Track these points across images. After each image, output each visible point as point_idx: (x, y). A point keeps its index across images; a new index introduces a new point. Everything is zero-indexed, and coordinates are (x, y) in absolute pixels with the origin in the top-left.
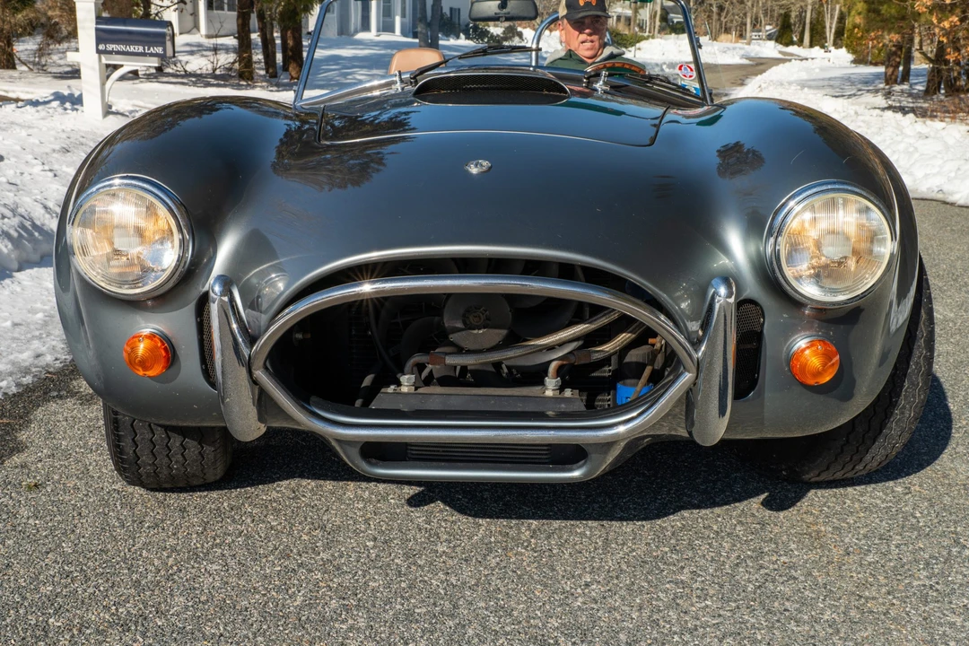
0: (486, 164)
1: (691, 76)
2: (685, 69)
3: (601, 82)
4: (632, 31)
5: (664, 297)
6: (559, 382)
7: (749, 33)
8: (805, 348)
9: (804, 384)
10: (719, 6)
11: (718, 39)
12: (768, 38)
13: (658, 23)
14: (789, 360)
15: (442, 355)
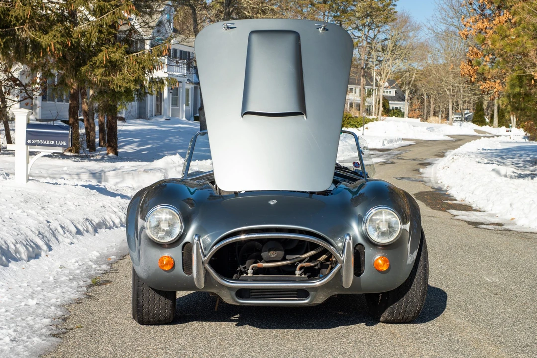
0: (276, 201)
4: (361, 116)
5: (332, 241)
6: (300, 272)
7: (452, 116)
8: (378, 259)
9: (378, 271)
10: (428, 96)
11: (428, 121)
12: (467, 119)
13: (381, 109)
14: (374, 263)
15: (261, 263)
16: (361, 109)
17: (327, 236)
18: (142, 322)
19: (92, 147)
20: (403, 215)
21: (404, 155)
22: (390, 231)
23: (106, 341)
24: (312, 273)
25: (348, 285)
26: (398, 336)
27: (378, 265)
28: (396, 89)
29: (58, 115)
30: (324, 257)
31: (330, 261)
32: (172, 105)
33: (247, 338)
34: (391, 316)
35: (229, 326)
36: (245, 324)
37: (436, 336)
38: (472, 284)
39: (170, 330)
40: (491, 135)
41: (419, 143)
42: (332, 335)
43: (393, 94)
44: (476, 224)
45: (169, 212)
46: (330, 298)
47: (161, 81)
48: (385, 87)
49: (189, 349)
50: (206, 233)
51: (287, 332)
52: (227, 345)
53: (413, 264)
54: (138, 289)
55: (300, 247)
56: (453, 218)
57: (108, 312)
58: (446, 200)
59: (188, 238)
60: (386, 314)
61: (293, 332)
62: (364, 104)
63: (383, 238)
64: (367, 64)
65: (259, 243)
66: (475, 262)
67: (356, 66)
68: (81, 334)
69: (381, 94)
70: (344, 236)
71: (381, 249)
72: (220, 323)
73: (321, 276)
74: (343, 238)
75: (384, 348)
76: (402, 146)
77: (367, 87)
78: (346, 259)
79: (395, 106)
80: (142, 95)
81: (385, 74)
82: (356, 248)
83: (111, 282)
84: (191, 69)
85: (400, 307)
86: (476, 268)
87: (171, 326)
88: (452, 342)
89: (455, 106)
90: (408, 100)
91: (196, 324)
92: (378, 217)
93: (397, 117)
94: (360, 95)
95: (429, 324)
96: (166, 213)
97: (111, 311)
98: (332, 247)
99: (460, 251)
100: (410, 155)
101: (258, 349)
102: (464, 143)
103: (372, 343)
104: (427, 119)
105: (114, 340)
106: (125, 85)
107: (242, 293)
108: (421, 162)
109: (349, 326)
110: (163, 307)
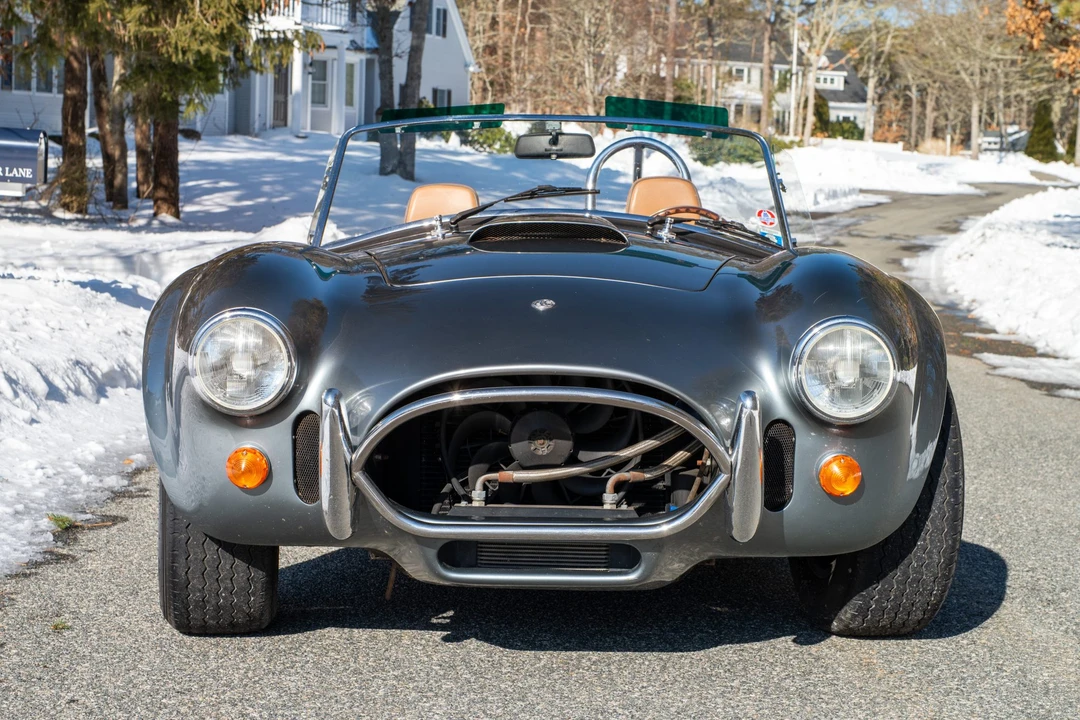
0: (551, 302)
1: (771, 224)
2: (765, 215)
3: (667, 230)
4: (762, 131)
5: (705, 411)
6: (616, 497)
7: (977, 139)
8: (830, 462)
9: (831, 495)
10: (922, 90)
11: (920, 148)
12: (1014, 147)
13: (811, 119)
14: (818, 474)
15: (510, 472)
16: (764, 118)
17: (691, 397)
18: (186, 628)
19: (118, 198)
20: (899, 342)
21: (865, 227)
22: (865, 387)
23: (83, 679)
24: (648, 500)
25: (748, 534)
26: (880, 673)
27: (830, 479)
28: (845, 74)
29: (36, 120)
30: (681, 456)
31: (698, 467)
32: (313, 102)
33: (468, 676)
34: (860, 619)
35: (423, 642)
36: (468, 638)
37: (983, 674)
38: (1060, 533)
39: (261, 649)
40: (1069, 184)
41: (899, 199)
42: (699, 670)
43: (839, 85)
44: (1051, 388)
45: (256, 327)
46: (697, 568)
47: (286, 42)
48: (820, 69)
49: (307, 705)
50: (357, 384)
51: (579, 660)
52: (413, 694)
53: (925, 477)
54: (174, 539)
55: (617, 427)
56: (990, 372)
57: (103, 600)
58: (970, 332)
59: (308, 401)
60: (847, 613)
61: (594, 658)
62: (770, 106)
63: (846, 405)
64: (777, 15)
65: (503, 418)
66: (1059, 477)
67: (751, 17)
68: (18, 659)
69: (811, 83)
70: (739, 399)
71: (837, 435)
72: (398, 631)
73: (672, 508)
74: (734, 405)
75: (846, 707)
76: (860, 207)
77: (777, 67)
78: (743, 463)
79: (842, 114)
80: (240, 72)
81: (821, 34)
82: (771, 433)
83: (125, 519)
84: (358, 14)
85: (885, 593)
86: (1064, 493)
87: (266, 640)
88: (1028, 691)
89: (984, 117)
90: (873, 102)
91: (333, 635)
92: (831, 347)
93: (847, 138)
94: (762, 85)
95: (963, 639)
96: (248, 331)
97: (110, 598)
98: (704, 428)
99: (1019, 452)
100: (878, 226)
101: (498, 708)
102: (1009, 201)
103: (811, 692)
104: (916, 146)
105: (105, 677)
106: (195, 46)
107: (454, 553)
108: (903, 243)
109: (746, 645)
110: (242, 589)
